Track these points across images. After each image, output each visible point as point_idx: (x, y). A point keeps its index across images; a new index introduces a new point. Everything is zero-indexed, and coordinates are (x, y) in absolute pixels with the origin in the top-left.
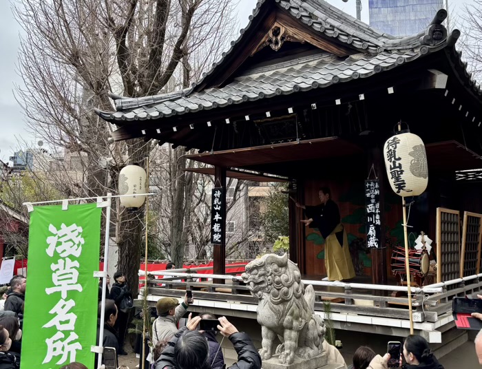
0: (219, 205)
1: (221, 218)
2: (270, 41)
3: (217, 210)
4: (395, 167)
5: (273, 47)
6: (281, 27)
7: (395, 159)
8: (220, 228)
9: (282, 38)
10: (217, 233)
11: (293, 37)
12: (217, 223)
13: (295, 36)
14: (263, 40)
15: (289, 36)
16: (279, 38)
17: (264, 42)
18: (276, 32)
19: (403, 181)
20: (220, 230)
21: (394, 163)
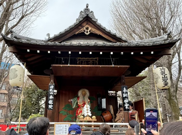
0: (52, 92)
1: (53, 98)
2: (84, 31)
3: (51, 94)
4: (165, 77)
5: (86, 33)
6: (89, 27)
7: (165, 74)
8: (52, 102)
9: (90, 31)
10: (51, 104)
11: (94, 32)
12: (51, 100)
13: (95, 32)
14: (81, 30)
15: (93, 31)
16: (88, 31)
17: (82, 31)
18: (87, 29)
19: (168, 82)
20: (53, 103)
21: (164, 76)
